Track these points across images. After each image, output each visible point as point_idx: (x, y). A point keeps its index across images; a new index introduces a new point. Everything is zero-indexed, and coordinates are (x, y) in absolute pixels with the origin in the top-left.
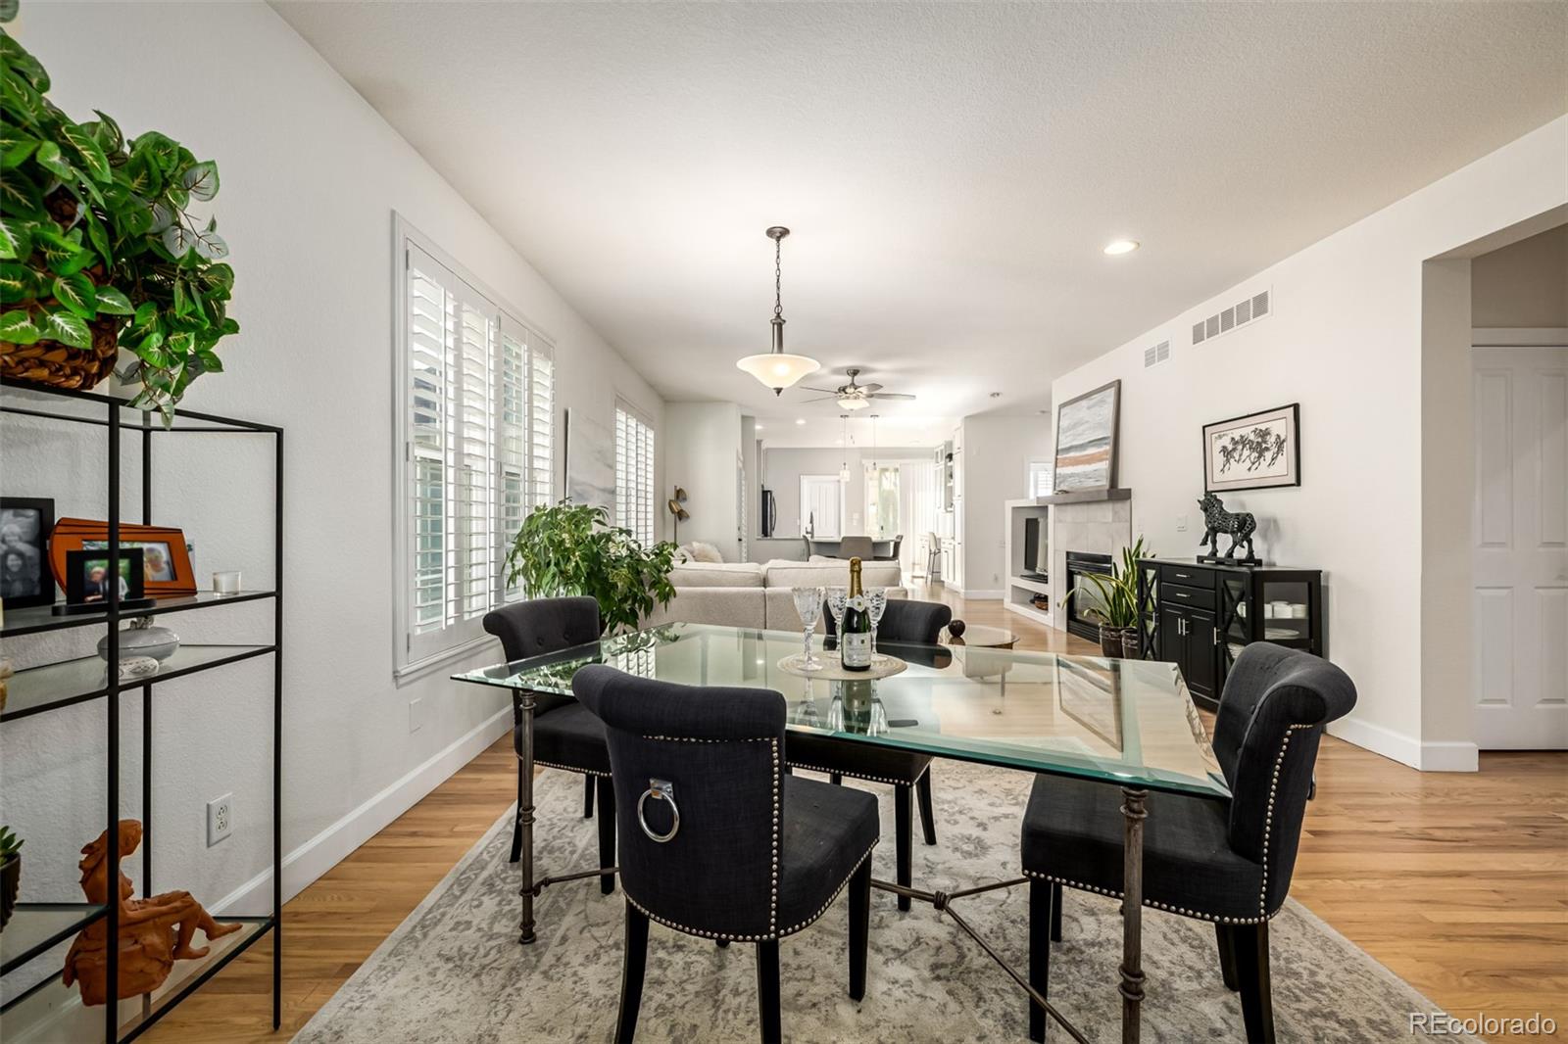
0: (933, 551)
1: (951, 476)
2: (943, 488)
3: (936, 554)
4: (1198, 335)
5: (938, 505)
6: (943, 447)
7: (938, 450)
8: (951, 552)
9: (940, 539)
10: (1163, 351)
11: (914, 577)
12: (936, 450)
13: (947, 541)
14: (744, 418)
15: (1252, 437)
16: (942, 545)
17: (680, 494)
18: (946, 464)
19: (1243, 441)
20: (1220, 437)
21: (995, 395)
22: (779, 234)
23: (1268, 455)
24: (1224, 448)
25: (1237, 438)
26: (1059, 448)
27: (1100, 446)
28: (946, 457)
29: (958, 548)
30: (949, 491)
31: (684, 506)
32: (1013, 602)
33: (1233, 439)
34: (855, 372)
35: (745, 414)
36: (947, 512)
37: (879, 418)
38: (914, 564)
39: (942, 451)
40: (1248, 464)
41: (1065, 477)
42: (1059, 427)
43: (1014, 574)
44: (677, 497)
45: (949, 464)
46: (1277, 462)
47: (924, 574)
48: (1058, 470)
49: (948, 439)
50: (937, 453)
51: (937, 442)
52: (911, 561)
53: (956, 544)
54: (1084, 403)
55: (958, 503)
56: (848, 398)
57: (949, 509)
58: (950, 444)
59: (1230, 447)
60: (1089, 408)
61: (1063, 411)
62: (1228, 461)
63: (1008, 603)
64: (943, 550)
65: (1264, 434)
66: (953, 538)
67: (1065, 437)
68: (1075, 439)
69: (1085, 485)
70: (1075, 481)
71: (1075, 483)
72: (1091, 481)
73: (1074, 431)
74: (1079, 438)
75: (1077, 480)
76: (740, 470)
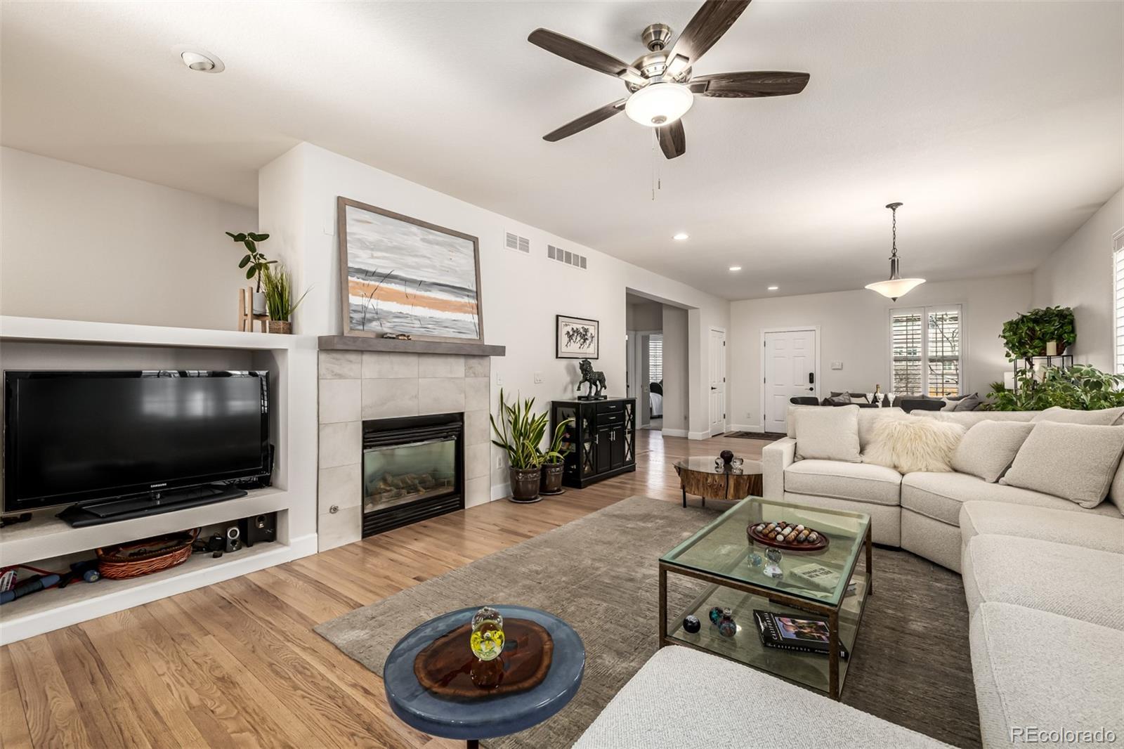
4: (551, 252)
10: (524, 245)
15: (581, 331)
19: (577, 331)
20: (566, 325)
22: (893, 206)
23: (588, 342)
24: (568, 333)
25: (575, 329)
27: (457, 295)
33: (573, 329)
40: (579, 345)
41: (379, 315)
46: (591, 346)
48: (355, 300)
54: (415, 229)
59: (571, 333)
61: (353, 213)
62: (570, 341)
65: (586, 331)
67: (373, 257)
68: (400, 269)
69: (436, 333)
70: (412, 325)
71: (414, 327)
72: (449, 332)
73: (396, 256)
74: (409, 270)
75: (417, 324)
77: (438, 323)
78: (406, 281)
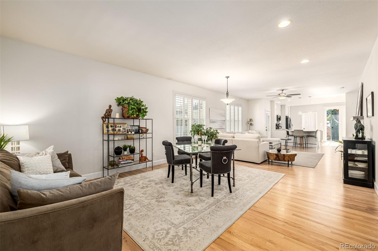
17: (251, 120)
22: (228, 77)
31: (251, 122)
34: (283, 90)
37: (301, 98)
44: (250, 121)
56: (281, 96)
76: (267, 114)
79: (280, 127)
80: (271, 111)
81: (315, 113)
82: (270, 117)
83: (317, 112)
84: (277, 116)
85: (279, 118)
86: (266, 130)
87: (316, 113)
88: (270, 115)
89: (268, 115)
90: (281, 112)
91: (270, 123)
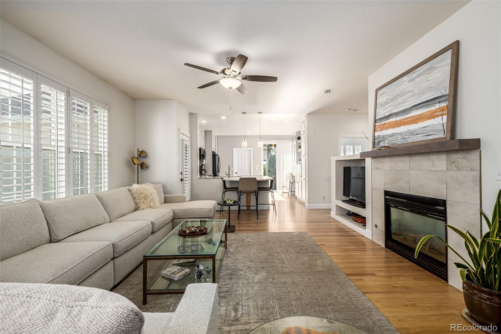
0: (291, 181)
1: (300, 147)
2: (296, 153)
3: (293, 183)
5: (293, 161)
6: (296, 134)
7: (294, 136)
8: (300, 183)
9: (295, 176)
11: (283, 193)
12: (292, 136)
13: (298, 178)
14: (191, 114)
16: (296, 179)
17: (142, 154)
18: (297, 142)
21: (328, 91)
26: (376, 119)
27: (428, 106)
28: (297, 139)
29: (304, 182)
30: (299, 154)
31: (145, 161)
32: (336, 214)
34: (232, 60)
35: (192, 112)
36: (298, 163)
38: (283, 187)
39: (295, 136)
41: (384, 138)
42: (376, 104)
43: (337, 199)
44: (140, 156)
45: (299, 142)
47: (288, 191)
48: (377, 134)
49: (298, 130)
50: (293, 137)
51: (292, 132)
52: (282, 186)
53: (303, 180)
54: (405, 78)
55: (303, 159)
56: (227, 78)
57: (299, 162)
58: (299, 132)
60: (409, 81)
61: (379, 93)
63: (333, 214)
64: (296, 181)
66: (301, 176)
67: (385, 109)
68: (395, 108)
69: (410, 140)
70: (397, 139)
71: (398, 140)
72: (418, 137)
73: (394, 102)
74: (399, 106)
75: (400, 137)
76: (183, 140)
77: (412, 133)
78: (397, 114)
79: (203, 171)
80: (191, 136)
81: (249, 149)
82: (189, 149)
83: (252, 147)
84: (200, 149)
85: (203, 155)
86: (182, 180)
87: (251, 149)
88: (189, 144)
89: (185, 143)
90: (205, 143)
91: (189, 164)
